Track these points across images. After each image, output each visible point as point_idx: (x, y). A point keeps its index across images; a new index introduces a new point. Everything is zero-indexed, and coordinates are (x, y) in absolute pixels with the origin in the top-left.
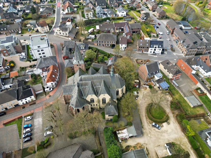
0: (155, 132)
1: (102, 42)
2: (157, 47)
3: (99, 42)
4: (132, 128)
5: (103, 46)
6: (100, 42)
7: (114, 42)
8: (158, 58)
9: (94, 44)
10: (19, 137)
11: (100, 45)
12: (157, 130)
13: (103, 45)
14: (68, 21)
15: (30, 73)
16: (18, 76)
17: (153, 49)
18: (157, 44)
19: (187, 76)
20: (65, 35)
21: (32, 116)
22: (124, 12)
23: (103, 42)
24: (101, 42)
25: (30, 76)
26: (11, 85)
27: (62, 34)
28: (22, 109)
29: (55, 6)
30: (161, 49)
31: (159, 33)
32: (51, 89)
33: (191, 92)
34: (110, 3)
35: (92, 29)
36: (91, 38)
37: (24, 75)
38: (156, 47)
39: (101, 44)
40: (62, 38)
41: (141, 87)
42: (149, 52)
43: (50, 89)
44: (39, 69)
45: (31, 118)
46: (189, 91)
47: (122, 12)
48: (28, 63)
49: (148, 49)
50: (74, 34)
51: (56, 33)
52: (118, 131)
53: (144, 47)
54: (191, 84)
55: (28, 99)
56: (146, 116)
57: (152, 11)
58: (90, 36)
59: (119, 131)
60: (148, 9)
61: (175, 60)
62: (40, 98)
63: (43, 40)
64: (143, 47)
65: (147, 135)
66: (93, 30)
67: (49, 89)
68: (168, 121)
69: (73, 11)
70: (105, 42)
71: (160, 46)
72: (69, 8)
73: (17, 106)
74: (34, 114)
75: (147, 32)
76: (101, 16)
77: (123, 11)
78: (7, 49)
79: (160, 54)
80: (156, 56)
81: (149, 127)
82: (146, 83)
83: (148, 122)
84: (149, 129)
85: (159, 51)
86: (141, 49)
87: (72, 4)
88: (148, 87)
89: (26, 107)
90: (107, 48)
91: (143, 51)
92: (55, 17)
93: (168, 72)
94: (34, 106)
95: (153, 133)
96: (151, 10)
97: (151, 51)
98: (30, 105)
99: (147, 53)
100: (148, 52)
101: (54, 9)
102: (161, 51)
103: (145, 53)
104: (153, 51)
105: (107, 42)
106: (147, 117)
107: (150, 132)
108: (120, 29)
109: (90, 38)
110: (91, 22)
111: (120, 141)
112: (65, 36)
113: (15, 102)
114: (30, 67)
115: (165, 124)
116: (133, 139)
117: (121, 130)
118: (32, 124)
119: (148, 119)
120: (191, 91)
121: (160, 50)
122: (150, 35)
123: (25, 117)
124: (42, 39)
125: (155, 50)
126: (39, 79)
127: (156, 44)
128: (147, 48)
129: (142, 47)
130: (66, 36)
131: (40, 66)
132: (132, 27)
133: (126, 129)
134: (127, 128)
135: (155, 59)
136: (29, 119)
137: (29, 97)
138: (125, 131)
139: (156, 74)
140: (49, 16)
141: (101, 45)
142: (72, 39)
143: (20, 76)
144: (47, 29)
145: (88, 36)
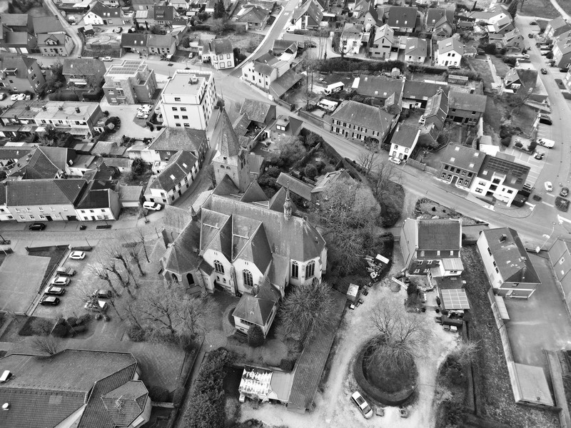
0: (349, 418)
1: (345, 125)
2: (502, 180)
3: (336, 121)
4: (288, 379)
5: (346, 136)
6: (339, 123)
7: (376, 132)
8: (494, 215)
9: (325, 124)
10: (38, 290)
11: (338, 130)
12: (358, 415)
13: (347, 133)
14: (286, 52)
15: (133, 156)
16: (107, 153)
17: (489, 183)
18: (505, 172)
19: (564, 301)
20: (262, 85)
21: (88, 253)
22: (457, 55)
23: (348, 125)
24: (342, 123)
25: (132, 161)
26: (85, 170)
27: (256, 81)
28: (78, 229)
29: (280, 9)
30: (515, 191)
31: (543, 140)
32: (158, 207)
33: (542, 355)
34: (430, 22)
35: (341, 84)
36: (325, 107)
37: (119, 156)
38: (497, 181)
39: (341, 130)
40: (254, 92)
41: (386, 279)
42: (472, 190)
43: (156, 205)
44: (153, 152)
45: (81, 257)
46: (538, 347)
47: (449, 55)
48: (147, 130)
49: (472, 180)
50: (285, 87)
51: (246, 75)
52: (247, 371)
53: (458, 171)
54: (562, 332)
55: (98, 212)
56: (349, 364)
57: (558, 69)
58: (325, 101)
59: (251, 371)
60: (548, 60)
61: (548, 237)
62: (126, 219)
63: (194, 86)
64: (455, 170)
65: (324, 417)
66: (342, 87)
67: (153, 204)
68: (409, 407)
69: (314, 27)
70: (352, 126)
71: (513, 182)
72: (307, 17)
73: (72, 219)
74: (94, 251)
75: (502, 128)
76: (384, 53)
77: (452, 52)
78: (117, 89)
79: (509, 205)
80: (492, 208)
81: (341, 398)
82: (407, 275)
83: (347, 384)
84: (339, 403)
85: (505, 194)
86: (448, 171)
87: (322, 10)
88: (404, 287)
89: (87, 229)
90: (355, 145)
91: (454, 181)
92: (264, 36)
93: (495, 265)
94: (104, 232)
95: (341, 421)
96: (557, 64)
97: (481, 187)
98: (99, 227)
99: (467, 189)
100: (469, 187)
101: (274, 15)
102: (512, 197)
103: (461, 187)
104: (486, 189)
105: (357, 127)
106: (352, 370)
107: (337, 412)
108: (418, 101)
109: (320, 106)
110: (346, 64)
111: (242, 399)
112: (263, 87)
113: (69, 209)
114: (144, 141)
115: (391, 411)
116: (279, 409)
117: (256, 371)
118: (77, 270)
119: (350, 376)
120: (546, 353)
121: (510, 192)
122: (506, 140)
123: (73, 249)
124: (191, 83)
125: (493, 187)
126: (148, 174)
127: (501, 171)
128: (470, 174)
129: (453, 169)
130: (263, 90)
131: (157, 144)
132: (455, 101)
133: (270, 375)
134: (275, 375)
135: (482, 216)
136: (78, 258)
137: (100, 209)
138: (265, 378)
139: (445, 260)
140: (254, 29)
141: (341, 133)
142: (277, 99)
143: (110, 156)
144: (229, 60)
145: (321, 100)
